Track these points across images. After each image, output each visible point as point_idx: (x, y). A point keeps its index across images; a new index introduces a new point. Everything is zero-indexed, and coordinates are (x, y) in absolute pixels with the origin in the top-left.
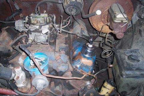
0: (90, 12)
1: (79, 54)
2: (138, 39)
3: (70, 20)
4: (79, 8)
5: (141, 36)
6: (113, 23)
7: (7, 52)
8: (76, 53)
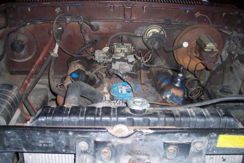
0: (175, 45)
1: (168, 85)
2: (230, 76)
3: (151, 55)
4: (162, 41)
5: (233, 73)
6: (203, 52)
7: (93, 78)
8: (163, 84)
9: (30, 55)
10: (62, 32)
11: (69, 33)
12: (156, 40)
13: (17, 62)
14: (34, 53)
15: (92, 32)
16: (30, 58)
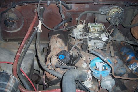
8: (129, 58)
9: (19, 27)
10: (43, 11)
11: (49, 11)
12: (119, 19)
13: (9, 33)
14: (22, 26)
15: (66, 10)
16: (19, 29)
